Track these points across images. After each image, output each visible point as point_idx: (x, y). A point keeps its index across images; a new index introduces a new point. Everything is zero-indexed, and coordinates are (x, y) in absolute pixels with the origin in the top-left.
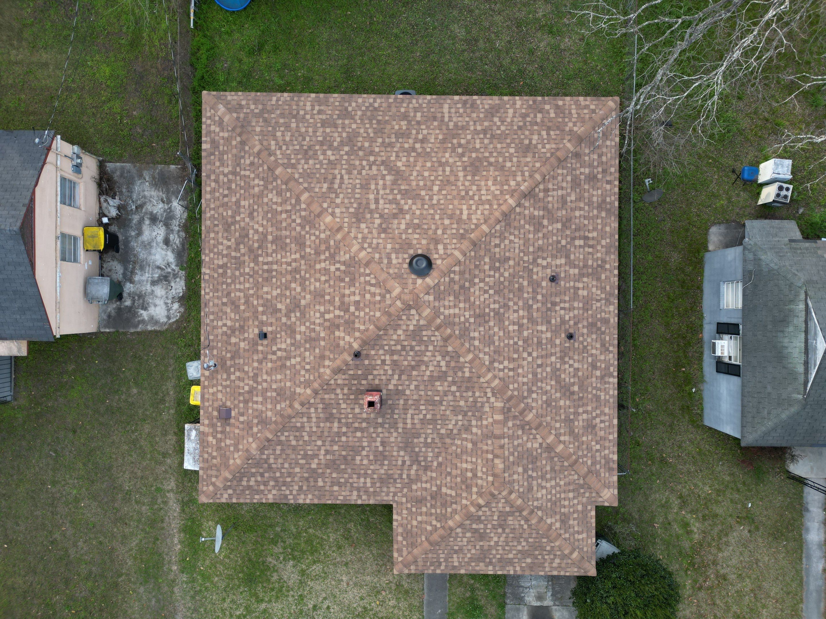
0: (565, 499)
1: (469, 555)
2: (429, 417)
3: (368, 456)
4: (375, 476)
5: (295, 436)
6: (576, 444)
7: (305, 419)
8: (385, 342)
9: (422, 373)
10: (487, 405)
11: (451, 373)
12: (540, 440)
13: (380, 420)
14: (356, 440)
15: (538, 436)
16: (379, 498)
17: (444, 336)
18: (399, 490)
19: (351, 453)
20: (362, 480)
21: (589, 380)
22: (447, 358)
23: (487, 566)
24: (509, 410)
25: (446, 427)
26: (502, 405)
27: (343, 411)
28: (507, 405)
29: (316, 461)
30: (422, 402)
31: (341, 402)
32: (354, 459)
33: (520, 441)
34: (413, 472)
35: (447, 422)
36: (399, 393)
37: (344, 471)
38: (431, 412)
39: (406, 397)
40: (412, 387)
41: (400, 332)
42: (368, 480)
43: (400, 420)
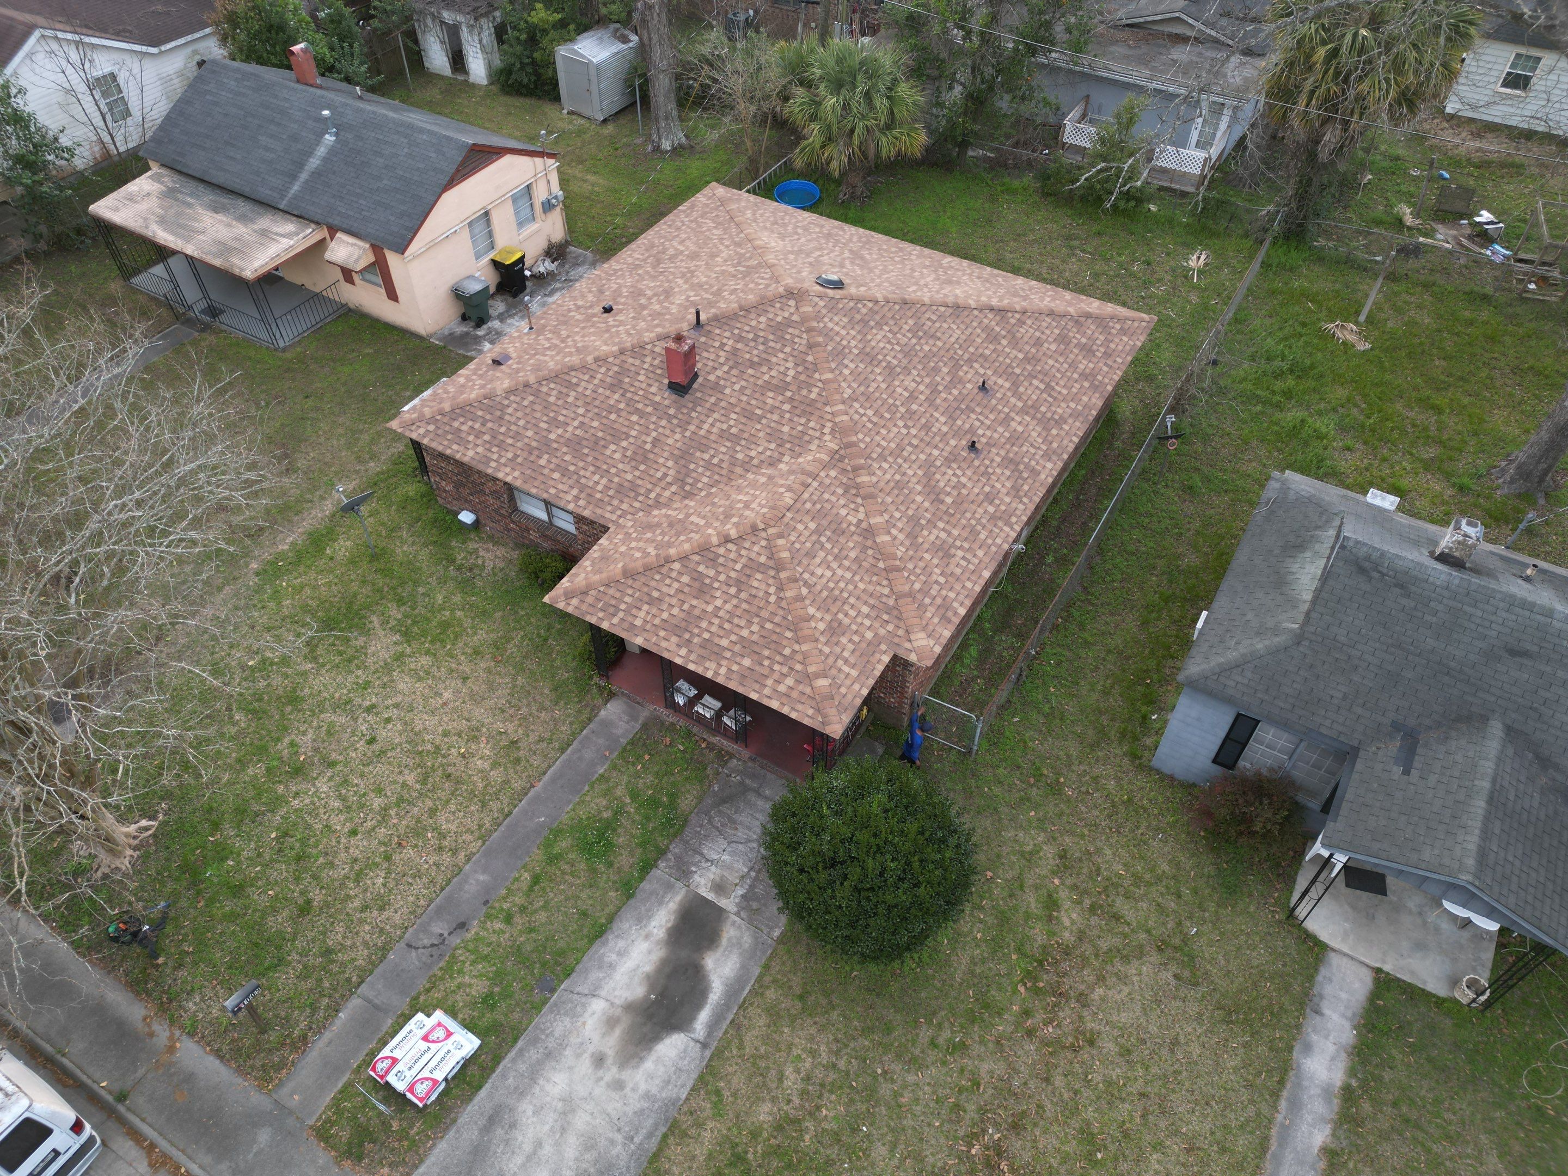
0: (852, 606)
1: (665, 615)
2: (734, 431)
3: (625, 449)
4: (616, 480)
5: (560, 392)
6: (911, 553)
7: (586, 377)
8: (739, 325)
9: (758, 375)
10: (816, 442)
11: (793, 388)
12: (861, 516)
13: (672, 411)
14: (627, 423)
15: (861, 509)
16: (599, 511)
17: (811, 341)
18: (632, 510)
19: (608, 438)
20: (596, 477)
21: (973, 507)
22: (800, 369)
23: (679, 646)
24: (841, 459)
25: (747, 452)
26: (837, 448)
27: (636, 384)
28: (842, 452)
29: (560, 431)
30: (737, 410)
31: (643, 372)
32: (605, 447)
33: (834, 499)
34: (667, 494)
35: (753, 446)
36: (716, 387)
37: (583, 457)
38: (741, 426)
39: (721, 396)
40: (737, 387)
41: (763, 319)
42: (604, 481)
43: (696, 422)
